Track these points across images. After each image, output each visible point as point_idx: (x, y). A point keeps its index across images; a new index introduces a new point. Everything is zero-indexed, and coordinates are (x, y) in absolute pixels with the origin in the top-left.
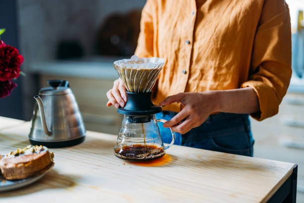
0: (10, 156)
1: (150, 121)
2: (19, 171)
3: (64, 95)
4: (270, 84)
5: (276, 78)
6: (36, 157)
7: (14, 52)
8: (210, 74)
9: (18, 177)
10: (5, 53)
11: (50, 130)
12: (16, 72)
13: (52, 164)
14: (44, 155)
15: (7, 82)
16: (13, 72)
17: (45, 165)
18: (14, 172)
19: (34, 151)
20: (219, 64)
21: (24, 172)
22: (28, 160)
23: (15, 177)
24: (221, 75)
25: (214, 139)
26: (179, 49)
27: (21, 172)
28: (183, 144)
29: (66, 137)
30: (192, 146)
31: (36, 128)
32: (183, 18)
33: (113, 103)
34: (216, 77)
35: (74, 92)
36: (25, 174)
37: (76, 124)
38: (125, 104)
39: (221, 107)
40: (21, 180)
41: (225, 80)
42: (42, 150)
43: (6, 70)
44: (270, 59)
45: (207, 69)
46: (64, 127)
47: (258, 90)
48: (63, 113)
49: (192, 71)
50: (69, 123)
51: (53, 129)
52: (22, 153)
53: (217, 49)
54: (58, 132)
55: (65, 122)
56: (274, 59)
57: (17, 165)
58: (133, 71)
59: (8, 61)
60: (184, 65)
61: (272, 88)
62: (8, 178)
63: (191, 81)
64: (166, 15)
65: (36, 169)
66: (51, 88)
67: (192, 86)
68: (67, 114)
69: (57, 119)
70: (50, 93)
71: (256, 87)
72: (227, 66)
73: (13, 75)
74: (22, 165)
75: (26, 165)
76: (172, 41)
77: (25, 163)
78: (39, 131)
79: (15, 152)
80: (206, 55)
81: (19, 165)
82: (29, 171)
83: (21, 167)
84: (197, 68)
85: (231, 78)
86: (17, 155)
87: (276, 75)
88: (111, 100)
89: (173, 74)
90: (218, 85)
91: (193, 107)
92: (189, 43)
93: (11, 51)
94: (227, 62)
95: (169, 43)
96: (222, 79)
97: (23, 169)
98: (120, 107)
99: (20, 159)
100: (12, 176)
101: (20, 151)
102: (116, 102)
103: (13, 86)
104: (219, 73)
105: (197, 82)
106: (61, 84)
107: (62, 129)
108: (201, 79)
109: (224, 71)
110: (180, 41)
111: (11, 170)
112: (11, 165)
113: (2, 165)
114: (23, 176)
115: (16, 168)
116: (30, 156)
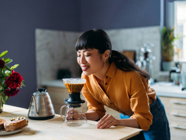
0: (9, 121)
3: (45, 95)
6: (19, 121)
7: (18, 75)
9: (11, 130)
10: (14, 75)
11: (38, 112)
12: (19, 85)
13: (27, 125)
14: (23, 121)
15: (15, 89)
16: (17, 85)
17: (23, 125)
18: (9, 128)
19: (19, 119)
21: (13, 127)
22: (15, 122)
23: (9, 130)
27: (12, 127)
35: (49, 94)
36: (14, 128)
37: (50, 109)
40: (11, 131)
42: (23, 119)
43: (14, 83)
46: (44, 110)
48: (44, 104)
51: (40, 111)
52: (14, 120)
57: (10, 124)
59: (15, 79)
62: (7, 130)
65: (18, 126)
66: (39, 92)
70: (38, 94)
74: (12, 124)
75: (14, 125)
78: (32, 112)
81: (11, 125)
82: (15, 127)
83: (12, 125)
86: (12, 120)
97: (13, 126)
99: (13, 122)
100: (8, 129)
101: (14, 119)
103: (18, 91)
106: (43, 91)
111: (8, 127)
112: (8, 125)
113: (4, 125)
114: (13, 129)
115: (10, 126)
116: (17, 121)
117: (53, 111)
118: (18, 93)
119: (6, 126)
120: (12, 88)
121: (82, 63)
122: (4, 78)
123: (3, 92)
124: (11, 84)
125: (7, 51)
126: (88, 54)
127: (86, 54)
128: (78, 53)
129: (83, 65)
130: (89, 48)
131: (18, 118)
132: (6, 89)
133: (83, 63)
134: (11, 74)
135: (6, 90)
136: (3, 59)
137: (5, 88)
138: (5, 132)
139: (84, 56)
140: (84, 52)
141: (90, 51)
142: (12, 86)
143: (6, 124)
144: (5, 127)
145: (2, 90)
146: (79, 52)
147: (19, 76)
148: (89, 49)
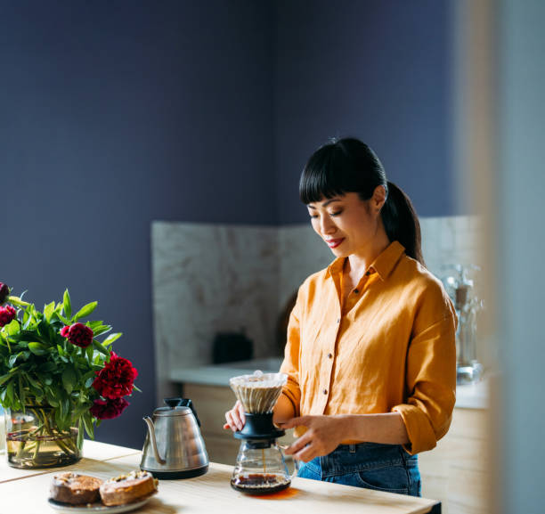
0: (111, 482)
1: (269, 447)
2: (118, 497)
3: (182, 416)
4: (424, 410)
5: (432, 403)
6: (137, 482)
7: (126, 366)
8: (353, 394)
9: (117, 503)
10: (116, 365)
11: (163, 458)
12: (127, 388)
13: (155, 491)
14: (147, 481)
15: (118, 399)
16: (124, 388)
17: (146, 491)
18: (113, 497)
19: (136, 477)
20: (363, 383)
21: (124, 497)
22: (128, 485)
23: (114, 503)
24: (364, 397)
25: (361, 473)
26: (320, 364)
28: (323, 479)
29: (183, 466)
30: (334, 481)
31: (148, 455)
32: (328, 326)
33: (231, 426)
34: (359, 399)
36: (125, 499)
37: (196, 452)
38: (243, 427)
39: (356, 434)
40: (120, 505)
41: (369, 403)
42: (145, 475)
44: (424, 379)
45: (349, 389)
46: (181, 454)
47: (405, 415)
48: (180, 437)
49: (333, 391)
50: (187, 450)
51: (168, 456)
52: (124, 479)
53: (360, 365)
54: (174, 461)
55: (182, 449)
56: (429, 380)
57: (117, 490)
58: (248, 390)
59: (119, 376)
60: (324, 383)
61: (426, 415)
62: (108, 504)
63: (331, 403)
64: (311, 321)
65: (136, 495)
66: (168, 408)
67: (332, 410)
68: (185, 438)
69: (173, 445)
70: (166, 414)
71: (403, 413)
72: (371, 386)
73: (125, 393)
74: (122, 489)
75: (127, 490)
76: (313, 354)
77: (125, 488)
78: (152, 459)
79: (117, 478)
80: (348, 373)
81: (119, 490)
82: (129, 497)
83: (120, 493)
84: (338, 387)
85: (375, 401)
86: (119, 481)
87: (434, 399)
88: (229, 422)
89: (313, 394)
90: (362, 409)
91: (316, 431)
92: (330, 356)
93: (122, 364)
94: (372, 381)
95: (310, 356)
96: (365, 401)
97: (122, 495)
98: (238, 430)
99: (122, 484)
100: (112, 501)
101: (123, 476)
102: (234, 424)
103: (124, 405)
104: (362, 395)
105: (337, 405)
106: (180, 403)
107: (179, 456)
108: (343, 401)
109: (368, 392)
110: (322, 354)
111: (111, 496)
112: (110, 491)
113: (102, 490)
114: (122, 502)
115: (117, 493)
116: (132, 481)
117: (203, 455)
118: (125, 409)
119: (105, 495)
120: (110, 396)
121: (326, 233)
122: (90, 372)
123: (88, 408)
124: (110, 389)
125: (96, 303)
126: (335, 208)
127: (330, 210)
128: (311, 212)
129: (330, 238)
130: (335, 195)
131: (133, 473)
132: (95, 401)
133: (330, 234)
134: (109, 361)
135: (95, 404)
136: (88, 325)
137: (91, 398)
138: (103, 508)
139: (326, 215)
140: (325, 206)
141: (339, 200)
142: (112, 393)
143: (106, 490)
144: (103, 497)
145: (85, 403)
146: (314, 208)
147: (129, 368)
148: (335, 198)
